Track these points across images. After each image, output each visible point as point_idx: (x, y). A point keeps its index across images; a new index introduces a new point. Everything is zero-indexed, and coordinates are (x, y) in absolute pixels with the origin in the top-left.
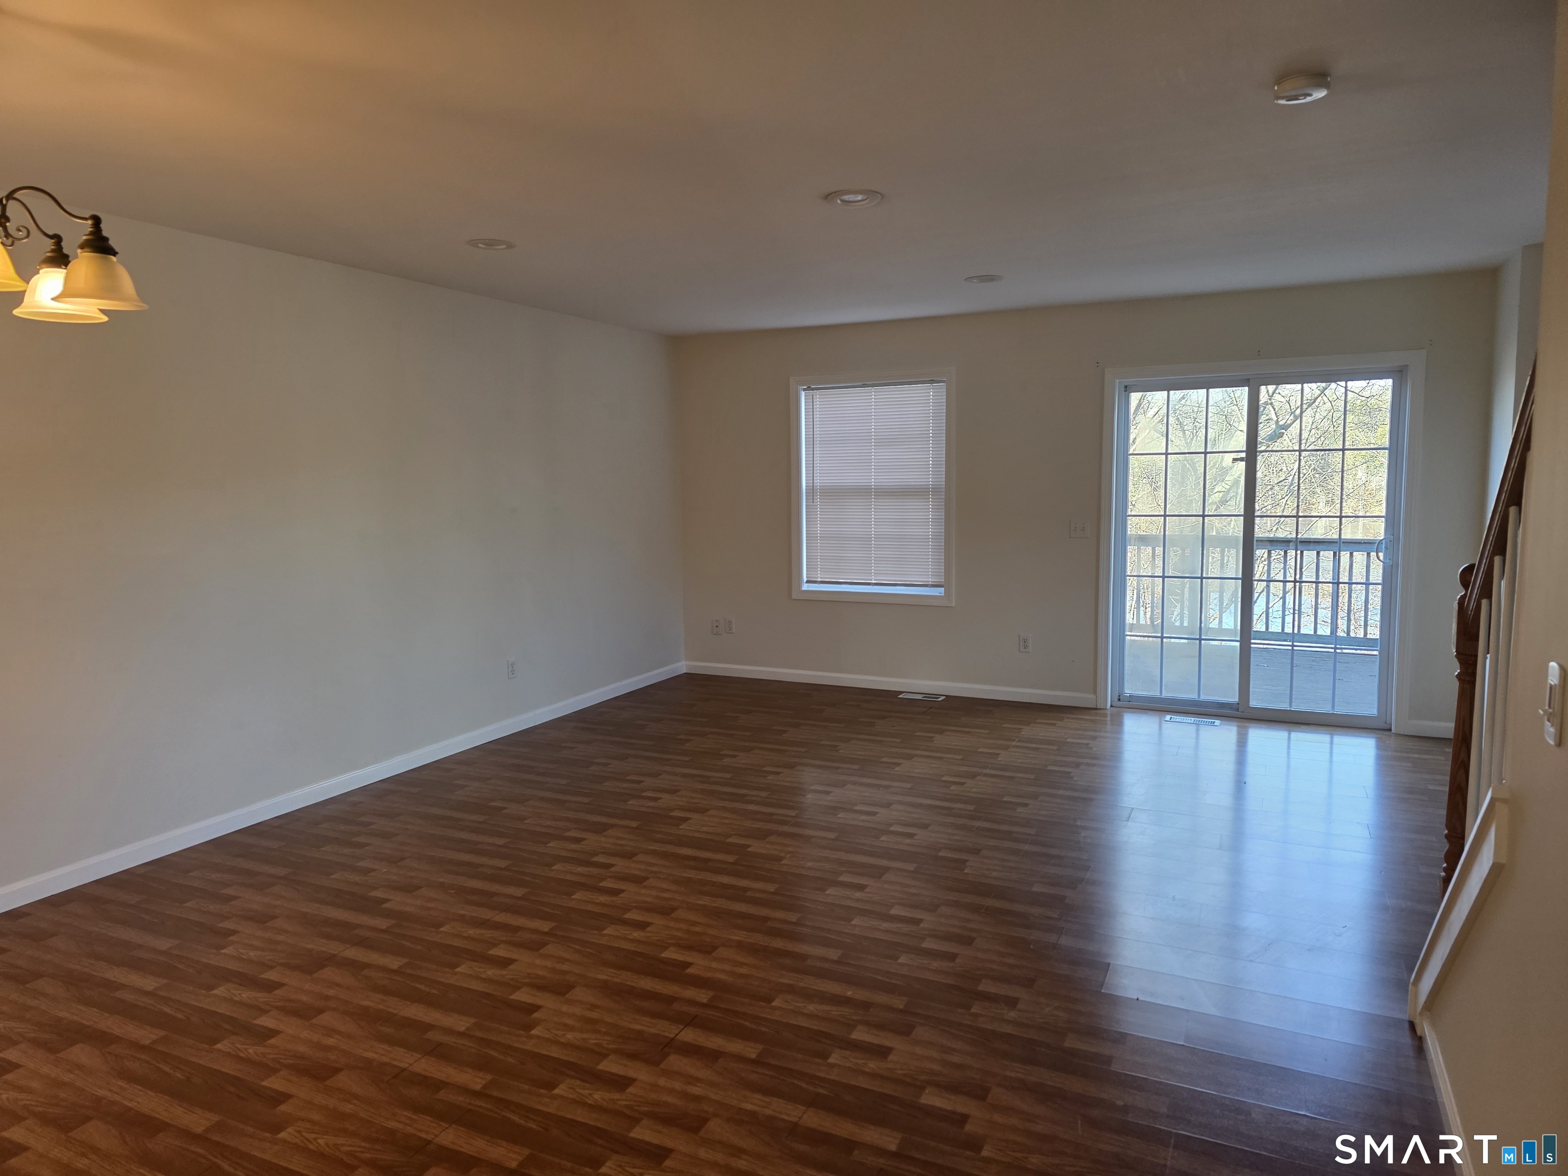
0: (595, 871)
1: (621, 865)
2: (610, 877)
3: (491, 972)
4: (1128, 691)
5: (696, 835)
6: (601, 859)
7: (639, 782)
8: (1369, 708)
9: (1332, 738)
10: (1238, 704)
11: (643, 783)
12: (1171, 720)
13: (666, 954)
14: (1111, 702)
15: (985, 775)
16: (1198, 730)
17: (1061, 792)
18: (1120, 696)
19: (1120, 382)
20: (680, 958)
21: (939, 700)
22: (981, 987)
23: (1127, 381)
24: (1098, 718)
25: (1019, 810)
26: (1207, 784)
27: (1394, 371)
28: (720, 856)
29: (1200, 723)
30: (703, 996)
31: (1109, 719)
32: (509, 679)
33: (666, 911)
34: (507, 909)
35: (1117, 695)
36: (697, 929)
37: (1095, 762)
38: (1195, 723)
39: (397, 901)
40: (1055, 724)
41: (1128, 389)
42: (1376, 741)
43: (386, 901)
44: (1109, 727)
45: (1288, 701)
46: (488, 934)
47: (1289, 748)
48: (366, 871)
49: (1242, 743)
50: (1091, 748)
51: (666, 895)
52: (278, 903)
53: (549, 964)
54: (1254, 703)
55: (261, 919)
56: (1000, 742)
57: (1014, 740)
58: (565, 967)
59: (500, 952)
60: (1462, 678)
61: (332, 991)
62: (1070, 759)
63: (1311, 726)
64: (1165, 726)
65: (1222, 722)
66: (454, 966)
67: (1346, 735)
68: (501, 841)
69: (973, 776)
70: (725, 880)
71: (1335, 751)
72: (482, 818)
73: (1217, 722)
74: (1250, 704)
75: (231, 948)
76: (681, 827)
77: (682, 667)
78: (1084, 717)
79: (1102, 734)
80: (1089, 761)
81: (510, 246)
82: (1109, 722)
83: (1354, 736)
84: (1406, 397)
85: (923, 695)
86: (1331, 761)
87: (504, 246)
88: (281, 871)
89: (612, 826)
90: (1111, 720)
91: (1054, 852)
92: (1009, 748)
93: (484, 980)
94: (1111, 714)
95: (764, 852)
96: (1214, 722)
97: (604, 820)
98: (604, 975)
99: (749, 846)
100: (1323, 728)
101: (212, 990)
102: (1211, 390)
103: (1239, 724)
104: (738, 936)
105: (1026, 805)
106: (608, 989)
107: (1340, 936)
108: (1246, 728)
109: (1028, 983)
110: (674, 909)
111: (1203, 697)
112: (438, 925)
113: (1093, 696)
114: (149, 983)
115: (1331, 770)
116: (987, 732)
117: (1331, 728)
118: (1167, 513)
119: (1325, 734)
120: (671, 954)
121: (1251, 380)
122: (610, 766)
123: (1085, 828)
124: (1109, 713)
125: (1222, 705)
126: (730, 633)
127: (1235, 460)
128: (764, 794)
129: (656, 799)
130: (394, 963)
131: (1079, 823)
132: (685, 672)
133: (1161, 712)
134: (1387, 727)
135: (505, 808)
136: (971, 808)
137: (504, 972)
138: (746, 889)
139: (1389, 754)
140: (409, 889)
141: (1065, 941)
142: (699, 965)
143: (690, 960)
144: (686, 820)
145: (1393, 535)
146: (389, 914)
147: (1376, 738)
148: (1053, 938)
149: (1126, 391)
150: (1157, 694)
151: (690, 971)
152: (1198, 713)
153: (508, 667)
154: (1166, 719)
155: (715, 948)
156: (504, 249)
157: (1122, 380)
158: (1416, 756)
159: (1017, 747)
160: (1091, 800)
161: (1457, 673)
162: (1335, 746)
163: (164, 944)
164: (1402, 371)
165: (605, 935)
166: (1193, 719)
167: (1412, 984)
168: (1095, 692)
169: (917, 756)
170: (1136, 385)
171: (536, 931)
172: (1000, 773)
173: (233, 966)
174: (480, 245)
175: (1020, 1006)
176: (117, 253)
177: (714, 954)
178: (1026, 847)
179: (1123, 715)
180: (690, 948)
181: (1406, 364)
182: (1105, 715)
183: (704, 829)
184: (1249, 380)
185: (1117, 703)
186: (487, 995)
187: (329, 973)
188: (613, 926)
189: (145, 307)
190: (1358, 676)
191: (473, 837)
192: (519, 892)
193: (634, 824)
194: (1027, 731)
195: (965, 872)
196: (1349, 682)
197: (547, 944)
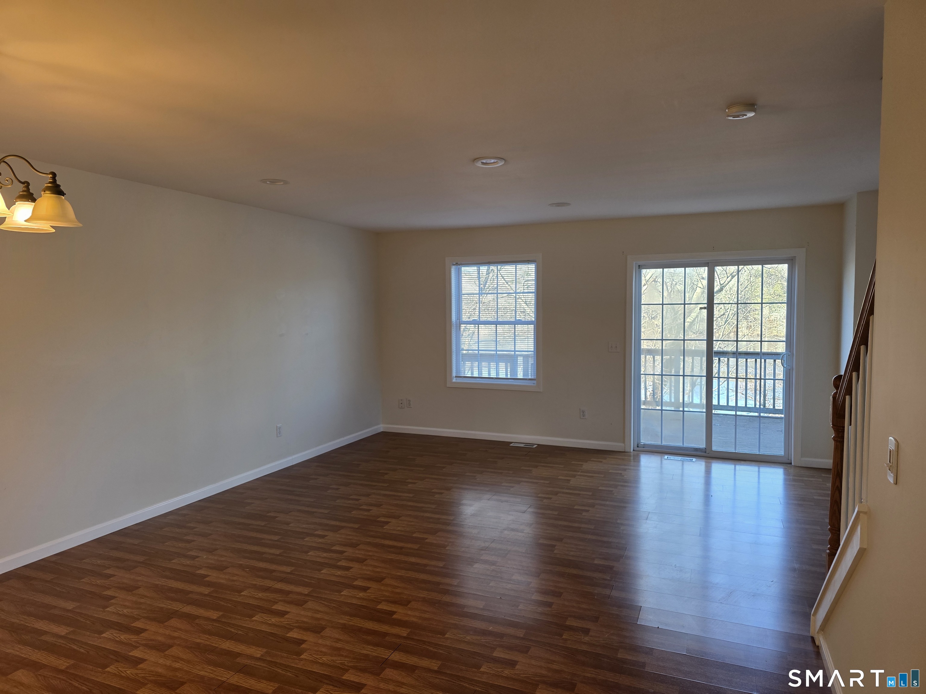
0: (334, 555)
1: (350, 552)
2: (344, 559)
3: (274, 620)
4: (643, 441)
5: (394, 532)
6: (337, 548)
7: (357, 500)
8: (779, 451)
9: (759, 469)
10: (705, 449)
11: (360, 501)
12: (668, 459)
13: (380, 607)
14: (633, 448)
15: (563, 493)
16: (683, 464)
17: (607, 503)
18: (638, 444)
19: (636, 263)
20: (389, 609)
21: (534, 447)
22: (568, 623)
23: (640, 263)
24: (626, 458)
25: (584, 514)
26: (690, 497)
27: (790, 260)
28: (410, 545)
29: (684, 460)
30: (404, 632)
31: (632, 458)
32: (277, 437)
33: (379, 580)
34: (282, 580)
35: (637, 444)
36: (398, 590)
37: (626, 484)
38: (681, 460)
39: (214, 576)
40: (602, 461)
41: (640, 267)
42: (784, 470)
43: (207, 576)
44: (632, 463)
45: (734, 446)
46: (271, 596)
47: (735, 474)
48: (194, 558)
49: (708, 472)
50: (623, 476)
51: (378, 570)
52: (139, 578)
53: (309, 614)
54: (714, 448)
55: (130, 589)
56: (571, 473)
57: (579, 472)
58: (319, 616)
59: (279, 607)
60: (836, 439)
61: (177, 633)
62: (612, 483)
63: (747, 461)
64: (665, 462)
65: (697, 460)
66: (251, 616)
67: (766, 467)
68: (276, 538)
69: (556, 494)
70: (413, 560)
71: (761, 476)
72: (263, 524)
73: (694, 460)
74: (713, 448)
75: (112, 607)
76: (385, 527)
77: (381, 427)
78: (618, 457)
79: (629, 467)
80: (622, 484)
81: (286, 182)
82: (632, 460)
83: (771, 467)
84: (795, 274)
85: (525, 444)
86: (759, 482)
87: (282, 183)
88: (141, 559)
89: (342, 527)
90: (634, 459)
91: (605, 539)
92: (576, 476)
93: (270, 625)
94: (633, 455)
95: (435, 542)
96: (692, 459)
97: (337, 523)
98: (344, 620)
99: (427, 539)
100: (754, 463)
101: (102, 634)
102: (686, 268)
103: (707, 461)
104: (423, 594)
105: (587, 511)
106: (344, 628)
107: (770, 587)
108: (711, 463)
109: (595, 619)
110: (383, 579)
111: (686, 445)
112: (239, 591)
113: (622, 444)
114: (62, 630)
115: (759, 488)
116: (562, 466)
117: (758, 463)
118: (664, 338)
119: (755, 466)
120: (383, 606)
121: (709, 263)
122: (339, 490)
123: (622, 524)
124: (632, 454)
125: (696, 450)
126: (409, 407)
127: (701, 308)
128: (433, 506)
129: (369, 510)
130: (214, 615)
131: (619, 521)
132: (382, 431)
133: (662, 454)
134: (789, 462)
135: (277, 517)
136: (556, 513)
137: (282, 620)
138: (426, 565)
139: (791, 477)
140: (221, 568)
141: (614, 593)
142: (400, 613)
143: (394, 610)
144: (387, 523)
145: (790, 352)
146: (209, 584)
147: (783, 468)
148: (607, 592)
149: (639, 268)
150: (659, 443)
151: (394, 616)
152: (684, 454)
153: (277, 430)
154: (665, 458)
155: (409, 602)
156: (282, 184)
157: (637, 262)
158: (806, 479)
159: (581, 475)
160: (625, 507)
161: (833, 436)
162: (761, 473)
163: (70, 605)
164: (792, 259)
165: (342, 595)
166: (680, 458)
167: (812, 615)
168: (624, 442)
169: (522, 481)
170: (645, 265)
171: (300, 594)
172: (571, 491)
173: (114, 618)
174: (268, 182)
175: (591, 633)
176: (65, 194)
177: (409, 606)
178: (590, 537)
179: (640, 456)
180: (394, 602)
181: (795, 256)
182: (630, 456)
183: (399, 528)
184: (708, 263)
185: (636, 449)
186: (272, 634)
187: (174, 622)
188: (348, 589)
189: (80, 225)
190: (771, 431)
191: (259, 535)
192: (288, 569)
193: (356, 526)
194: (587, 466)
195: (554, 552)
196: (766, 435)
197: (308, 601)
